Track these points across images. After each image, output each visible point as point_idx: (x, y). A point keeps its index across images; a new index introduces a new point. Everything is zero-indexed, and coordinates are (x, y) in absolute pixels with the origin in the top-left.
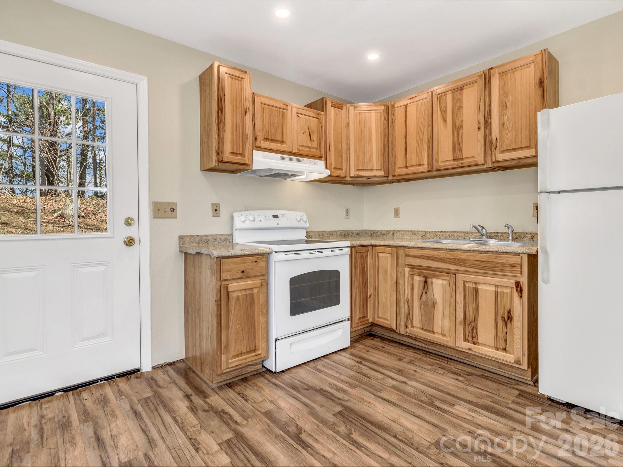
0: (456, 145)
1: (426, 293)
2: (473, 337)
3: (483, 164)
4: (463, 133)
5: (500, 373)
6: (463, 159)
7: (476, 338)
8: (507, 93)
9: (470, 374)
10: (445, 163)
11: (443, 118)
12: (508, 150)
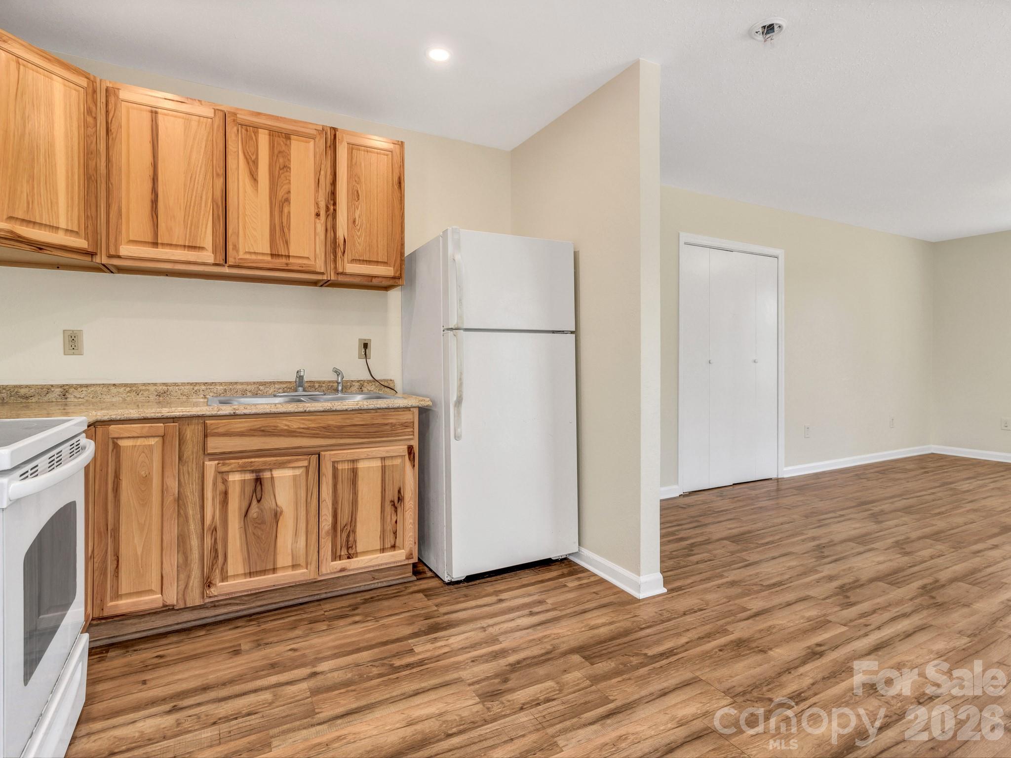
0: (278, 229)
1: (259, 501)
2: (348, 549)
3: (323, 274)
4: (289, 213)
5: (376, 586)
6: (289, 256)
7: (354, 546)
8: (359, 178)
9: (355, 607)
10: (254, 257)
11: (251, 173)
12: (360, 260)
